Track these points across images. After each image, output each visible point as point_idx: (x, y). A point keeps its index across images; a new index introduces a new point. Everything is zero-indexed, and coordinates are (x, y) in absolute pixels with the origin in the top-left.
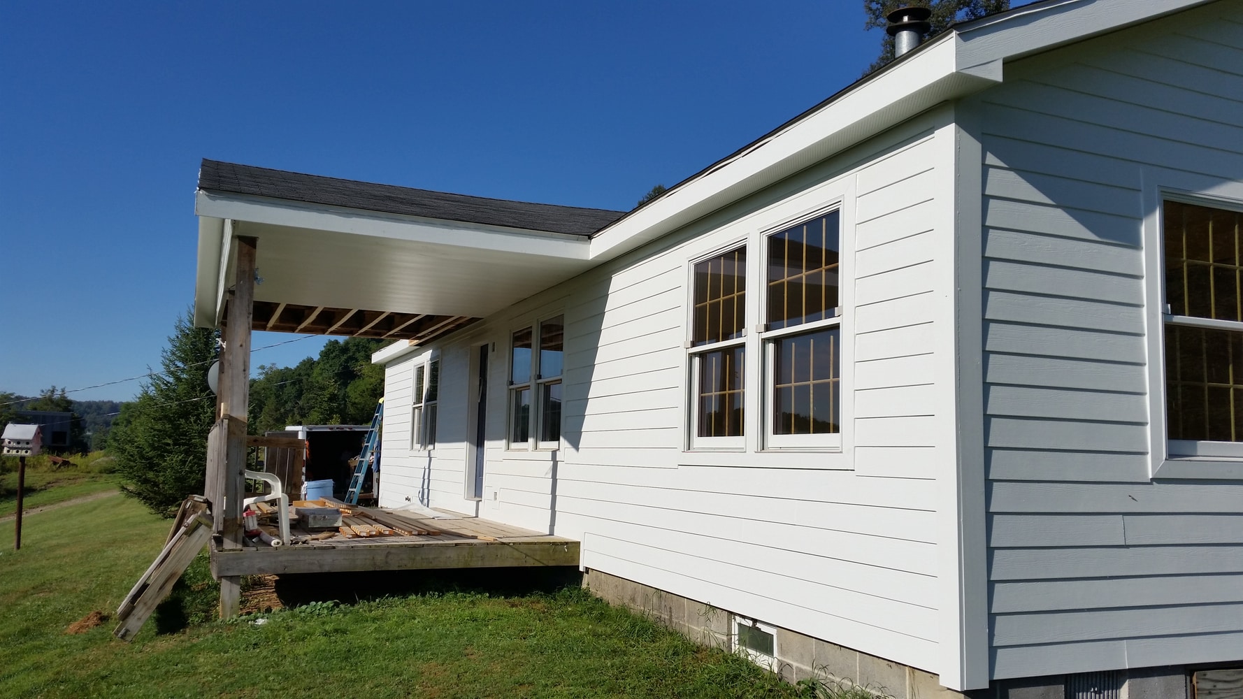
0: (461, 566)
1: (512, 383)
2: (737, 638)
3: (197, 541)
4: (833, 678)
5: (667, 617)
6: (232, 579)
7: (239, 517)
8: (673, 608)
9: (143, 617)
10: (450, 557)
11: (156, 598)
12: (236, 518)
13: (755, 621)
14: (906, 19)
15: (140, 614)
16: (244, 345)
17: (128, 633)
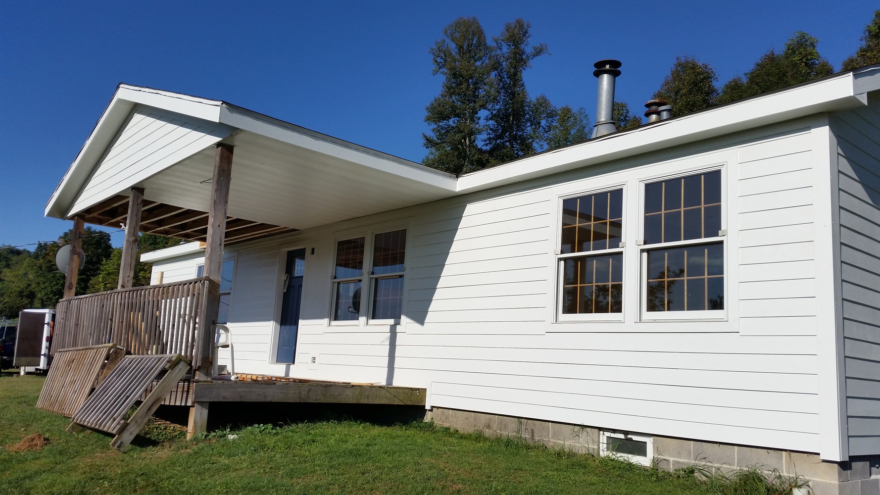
0: (354, 402)
1: (335, 278)
2: (605, 446)
3: (177, 373)
4: (711, 464)
5: (527, 436)
6: (201, 403)
7: (210, 356)
8: (535, 431)
9: (134, 433)
10: (348, 395)
11: (145, 417)
12: (209, 357)
13: (626, 433)
14: (608, 67)
15: (133, 429)
16: (221, 225)
17: (123, 445)
